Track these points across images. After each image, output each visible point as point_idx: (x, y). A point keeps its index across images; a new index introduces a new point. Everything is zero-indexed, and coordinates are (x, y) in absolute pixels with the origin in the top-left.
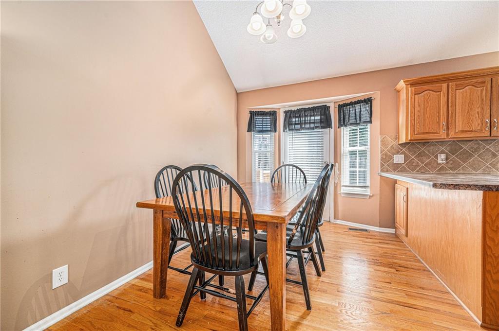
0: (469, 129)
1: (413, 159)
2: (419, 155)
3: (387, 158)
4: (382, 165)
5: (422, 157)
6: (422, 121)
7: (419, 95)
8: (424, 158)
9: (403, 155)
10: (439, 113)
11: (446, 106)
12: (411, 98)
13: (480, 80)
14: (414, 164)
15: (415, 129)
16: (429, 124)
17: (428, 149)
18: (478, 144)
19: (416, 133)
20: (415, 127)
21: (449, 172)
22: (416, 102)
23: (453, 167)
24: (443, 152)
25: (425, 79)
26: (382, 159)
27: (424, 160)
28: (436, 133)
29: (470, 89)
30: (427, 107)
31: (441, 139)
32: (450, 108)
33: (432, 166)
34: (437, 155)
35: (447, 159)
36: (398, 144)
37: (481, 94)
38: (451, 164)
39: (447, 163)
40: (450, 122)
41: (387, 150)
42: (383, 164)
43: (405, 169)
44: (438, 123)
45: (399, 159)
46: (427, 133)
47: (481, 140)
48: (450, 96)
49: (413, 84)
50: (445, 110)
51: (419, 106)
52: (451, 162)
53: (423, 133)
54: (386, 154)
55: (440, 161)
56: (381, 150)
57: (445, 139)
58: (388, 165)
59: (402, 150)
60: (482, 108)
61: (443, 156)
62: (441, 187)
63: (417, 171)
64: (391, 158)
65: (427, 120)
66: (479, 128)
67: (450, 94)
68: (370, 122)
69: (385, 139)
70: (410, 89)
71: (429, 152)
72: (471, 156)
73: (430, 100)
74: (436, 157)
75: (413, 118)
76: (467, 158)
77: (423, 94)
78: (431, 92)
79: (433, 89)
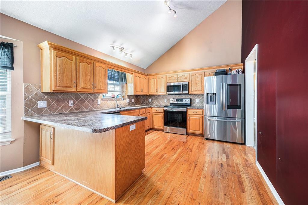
0: (86, 87)
1: (53, 104)
2: (58, 101)
3: (32, 104)
4: (26, 111)
5: (60, 102)
6: (62, 78)
7: (59, 58)
8: (61, 103)
9: (46, 101)
10: (72, 74)
11: (75, 71)
12: (54, 58)
13: (90, 61)
14: (54, 108)
15: (57, 83)
16: (66, 80)
17: (63, 97)
18: (87, 95)
19: (57, 86)
20: (57, 82)
21: (75, 111)
22: (57, 62)
23: (77, 108)
24: (72, 99)
25: (63, 48)
26: (26, 105)
27: (61, 104)
28: (70, 87)
29: (86, 64)
30: (65, 69)
31: (72, 91)
32: (77, 73)
33: (66, 108)
34: (69, 101)
35: (74, 103)
36: (42, 92)
37: (90, 69)
38: (76, 107)
39: (74, 106)
40: (77, 82)
41: (32, 97)
42: (27, 109)
43: (48, 112)
44: (72, 81)
45: (42, 104)
46: (65, 87)
47: (89, 94)
48: (77, 65)
49: (55, 48)
50: (75, 74)
51: (60, 66)
52: (76, 105)
53: (63, 87)
54: (30, 101)
55: (70, 105)
56: (25, 96)
57: (75, 91)
58: (32, 110)
59: (45, 97)
60: (91, 77)
61: (72, 102)
62: (100, 131)
63: (56, 113)
64: (36, 103)
65: (65, 77)
66: (90, 87)
67: (77, 64)
68: (12, 68)
69: (29, 87)
70: (53, 51)
71: (64, 99)
72: (85, 101)
73: (66, 65)
74: (68, 102)
75: (56, 75)
76: (83, 103)
77: (62, 58)
78: (67, 59)
79: (68, 57)
